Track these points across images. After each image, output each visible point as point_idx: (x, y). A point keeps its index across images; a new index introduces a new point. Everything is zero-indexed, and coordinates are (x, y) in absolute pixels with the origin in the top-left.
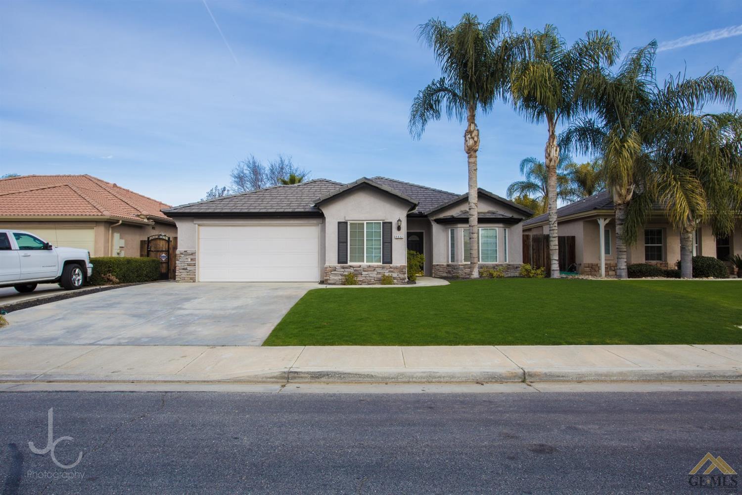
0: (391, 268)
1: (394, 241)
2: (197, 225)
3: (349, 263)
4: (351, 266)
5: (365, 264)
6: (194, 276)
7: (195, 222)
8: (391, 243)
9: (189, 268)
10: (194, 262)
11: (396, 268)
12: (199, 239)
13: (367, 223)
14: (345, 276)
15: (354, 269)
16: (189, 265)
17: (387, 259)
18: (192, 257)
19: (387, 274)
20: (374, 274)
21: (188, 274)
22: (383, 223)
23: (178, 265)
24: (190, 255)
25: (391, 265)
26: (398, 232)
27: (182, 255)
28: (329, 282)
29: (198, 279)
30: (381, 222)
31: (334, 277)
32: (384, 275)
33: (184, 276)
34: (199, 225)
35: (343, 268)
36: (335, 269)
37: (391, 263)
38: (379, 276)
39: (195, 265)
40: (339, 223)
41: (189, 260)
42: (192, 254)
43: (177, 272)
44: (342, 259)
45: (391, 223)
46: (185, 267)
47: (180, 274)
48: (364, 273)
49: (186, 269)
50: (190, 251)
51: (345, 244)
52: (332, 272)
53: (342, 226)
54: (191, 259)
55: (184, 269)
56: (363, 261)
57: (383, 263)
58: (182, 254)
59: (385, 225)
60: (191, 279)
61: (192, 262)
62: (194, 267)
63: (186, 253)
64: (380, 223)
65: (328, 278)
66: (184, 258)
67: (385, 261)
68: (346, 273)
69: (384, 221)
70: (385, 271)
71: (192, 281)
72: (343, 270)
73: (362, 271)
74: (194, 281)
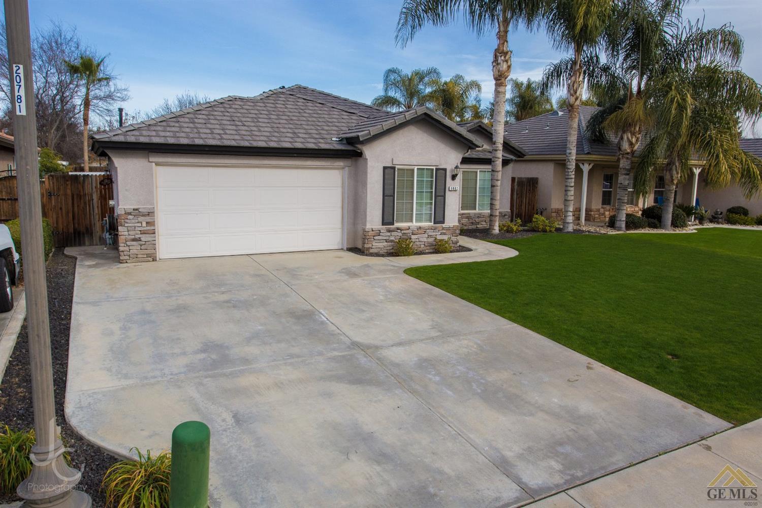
0: (443, 229)
1: (447, 193)
2: (154, 164)
3: (397, 225)
4: (398, 229)
5: (415, 224)
6: (153, 251)
7: (151, 160)
8: (444, 196)
9: (144, 238)
10: (152, 228)
11: (448, 229)
12: (157, 187)
13: (418, 169)
14: (392, 241)
15: (403, 232)
16: (143, 233)
17: (439, 218)
18: (148, 219)
19: (439, 237)
20: (424, 238)
21: (143, 247)
22: (437, 169)
23: (123, 233)
24: (143, 215)
25: (444, 225)
26: (452, 182)
27: (130, 217)
28: (371, 251)
29: (159, 255)
30: (434, 168)
31: (377, 244)
32: (436, 239)
33: (136, 252)
34: (157, 164)
35: (389, 231)
36: (379, 233)
37: (443, 222)
38: (431, 240)
39: (154, 233)
40: (385, 168)
41: (144, 224)
42: (149, 214)
43: (121, 245)
44: (388, 219)
45: (445, 170)
46: (137, 236)
47: (127, 248)
48: (413, 237)
49: (139, 240)
50: (143, 208)
51: (392, 198)
52: (376, 238)
53: (389, 172)
54: (147, 223)
55: (134, 240)
56: (412, 221)
57: (434, 223)
58: (130, 214)
59: (438, 172)
60: (149, 255)
61: (148, 228)
62: (152, 235)
63: (136, 212)
64: (433, 169)
65: (370, 246)
66: (133, 221)
67: (437, 220)
68: (392, 238)
69: (437, 167)
70: (437, 233)
71: (151, 259)
72: (389, 234)
73: (411, 234)
74: (154, 260)
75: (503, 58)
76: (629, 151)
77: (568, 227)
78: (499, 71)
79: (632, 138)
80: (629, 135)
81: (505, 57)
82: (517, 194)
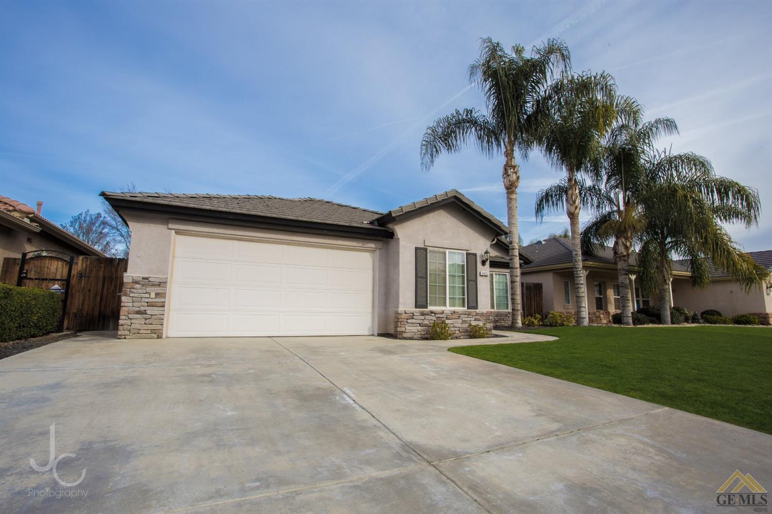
0: (477, 314)
1: (479, 278)
2: (173, 232)
3: (430, 308)
4: (432, 312)
5: (448, 308)
6: (159, 327)
7: (171, 226)
8: (476, 281)
9: (150, 311)
10: (162, 300)
11: (482, 315)
12: (174, 257)
13: (449, 252)
14: (426, 325)
15: (437, 316)
16: (150, 305)
17: (472, 302)
18: (158, 290)
19: (474, 323)
20: (458, 323)
21: (147, 321)
22: (467, 254)
23: (126, 304)
24: (154, 285)
25: (477, 311)
26: (482, 267)
27: (137, 286)
28: (405, 335)
29: (167, 332)
30: (465, 252)
31: (410, 328)
32: (470, 325)
33: (138, 326)
34: (178, 232)
35: (423, 314)
36: (412, 316)
37: (477, 308)
38: (466, 326)
39: (163, 306)
40: (417, 249)
41: (153, 295)
42: (159, 284)
43: (121, 317)
44: (421, 302)
45: (475, 255)
46: (142, 309)
47: (128, 322)
48: (448, 322)
49: (145, 313)
50: (155, 277)
51: (425, 279)
52: (409, 321)
53: (421, 254)
54: (157, 294)
55: (138, 313)
56: (445, 305)
57: (468, 309)
58: (137, 283)
59: (469, 256)
60: (153, 331)
61: (157, 300)
62: (161, 309)
63: (146, 282)
65: (403, 329)
66: (140, 291)
67: (471, 305)
68: (426, 322)
69: (468, 252)
70: (471, 319)
71: (155, 336)
72: (422, 317)
73: (445, 319)
74: (159, 337)
75: (512, 170)
76: (625, 254)
77: (583, 322)
78: (509, 181)
79: (626, 243)
80: (624, 240)
81: (514, 170)
82: (526, 298)
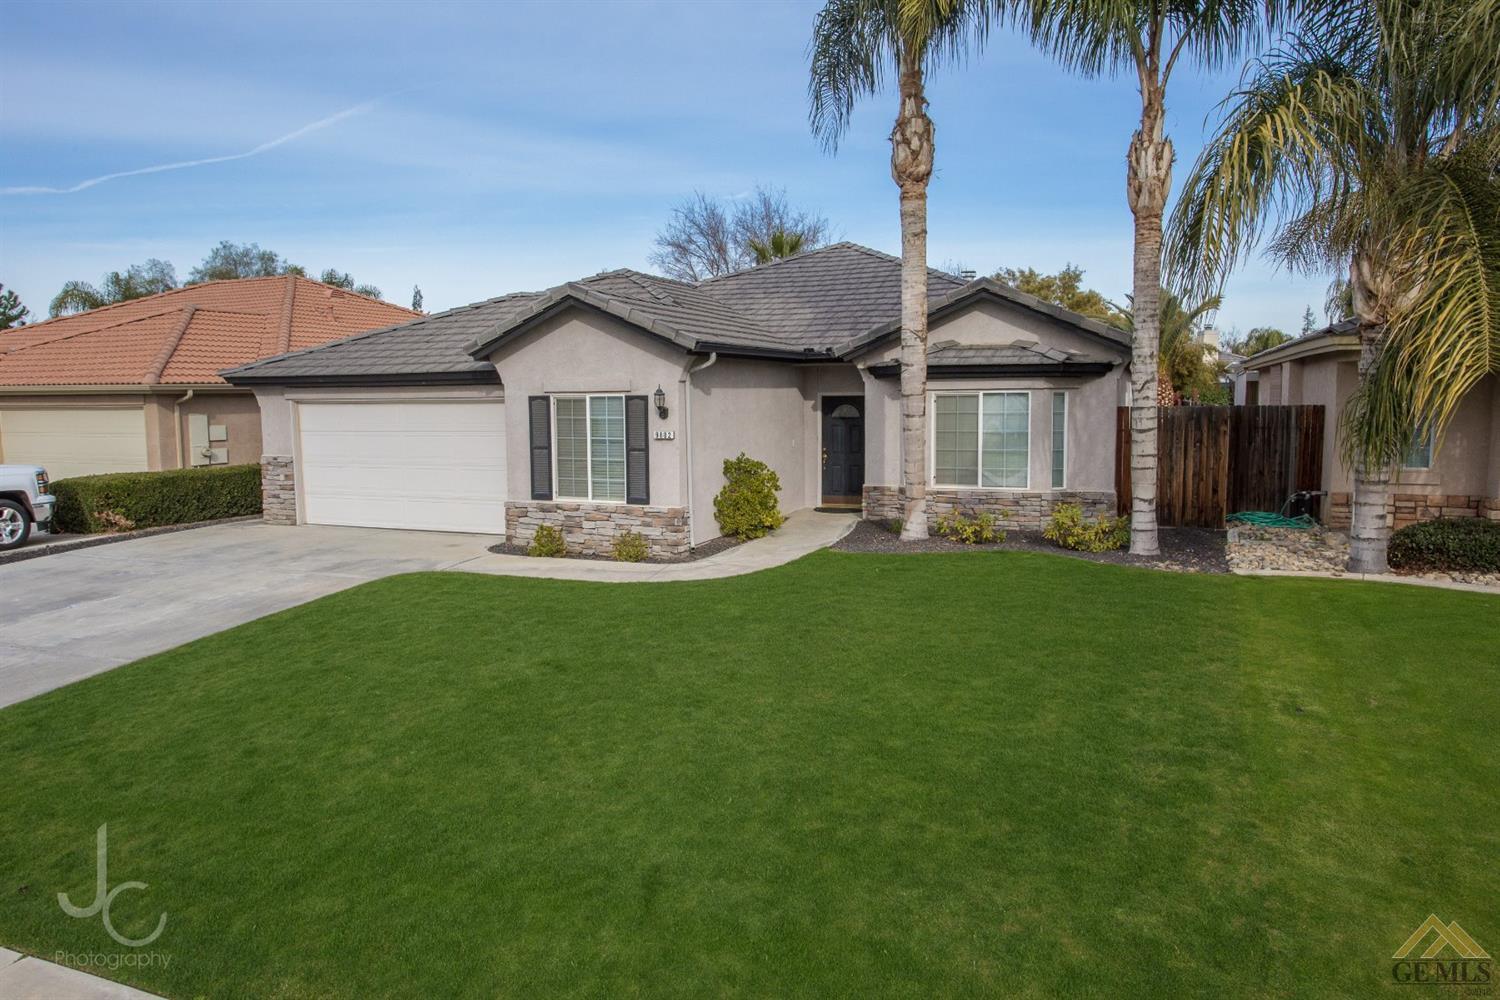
0: (646, 514)
1: (654, 446)
2: (291, 402)
3: (557, 500)
4: (558, 507)
5: (588, 501)
6: (292, 513)
7: (287, 396)
8: (646, 450)
9: (284, 495)
10: (291, 482)
11: (657, 515)
12: (299, 431)
13: (591, 398)
16: (282, 488)
17: (638, 490)
18: (286, 471)
19: (635, 530)
21: (283, 506)
22: (628, 399)
23: (267, 488)
24: (283, 466)
25: (647, 508)
26: (661, 421)
27: (270, 468)
28: (514, 542)
29: (304, 517)
30: (623, 395)
31: (523, 531)
33: (275, 511)
34: (296, 402)
35: (543, 510)
36: (525, 512)
37: (647, 501)
39: (293, 489)
40: (532, 399)
41: (282, 477)
42: (287, 465)
43: (264, 501)
44: (541, 488)
45: (645, 399)
46: (277, 492)
47: (269, 506)
48: (586, 525)
49: (278, 496)
50: (283, 457)
51: (545, 451)
52: (521, 520)
53: (538, 405)
54: (286, 476)
55: (274, 496)
56: (585, 495)
57: (627, 502)
58: (269, 464)
59: (631, 402)
60: (288, 517)
61: (287, 483)
62: (292, 492)
63: (275, 462)
64: (621, 398)
65: (512, 532)
66: (274, 473)
67: (634, 495)
68: (547, 525)
69: (629, 394)
70: (632, 522)
71: (288, 522)
72: (541, 515)
73: (583, 519)
74: (294, 524)
